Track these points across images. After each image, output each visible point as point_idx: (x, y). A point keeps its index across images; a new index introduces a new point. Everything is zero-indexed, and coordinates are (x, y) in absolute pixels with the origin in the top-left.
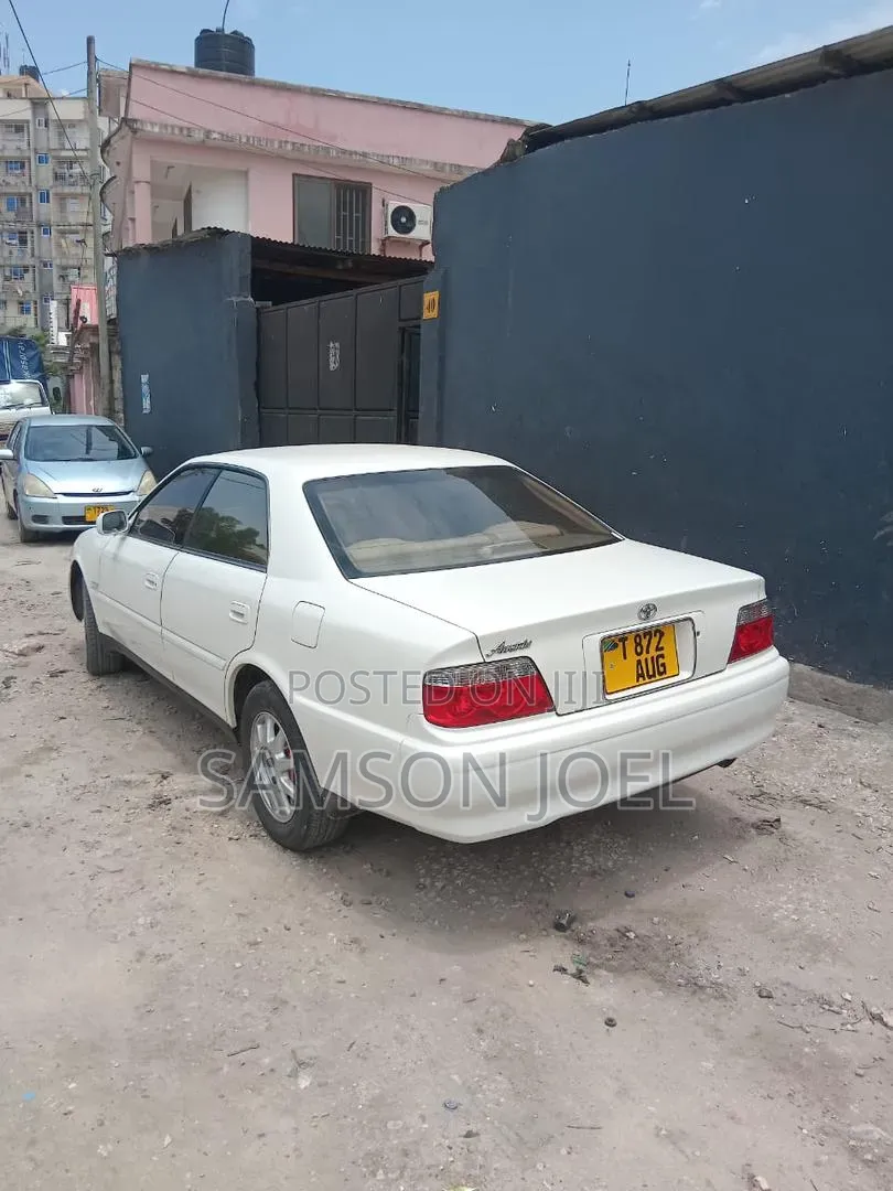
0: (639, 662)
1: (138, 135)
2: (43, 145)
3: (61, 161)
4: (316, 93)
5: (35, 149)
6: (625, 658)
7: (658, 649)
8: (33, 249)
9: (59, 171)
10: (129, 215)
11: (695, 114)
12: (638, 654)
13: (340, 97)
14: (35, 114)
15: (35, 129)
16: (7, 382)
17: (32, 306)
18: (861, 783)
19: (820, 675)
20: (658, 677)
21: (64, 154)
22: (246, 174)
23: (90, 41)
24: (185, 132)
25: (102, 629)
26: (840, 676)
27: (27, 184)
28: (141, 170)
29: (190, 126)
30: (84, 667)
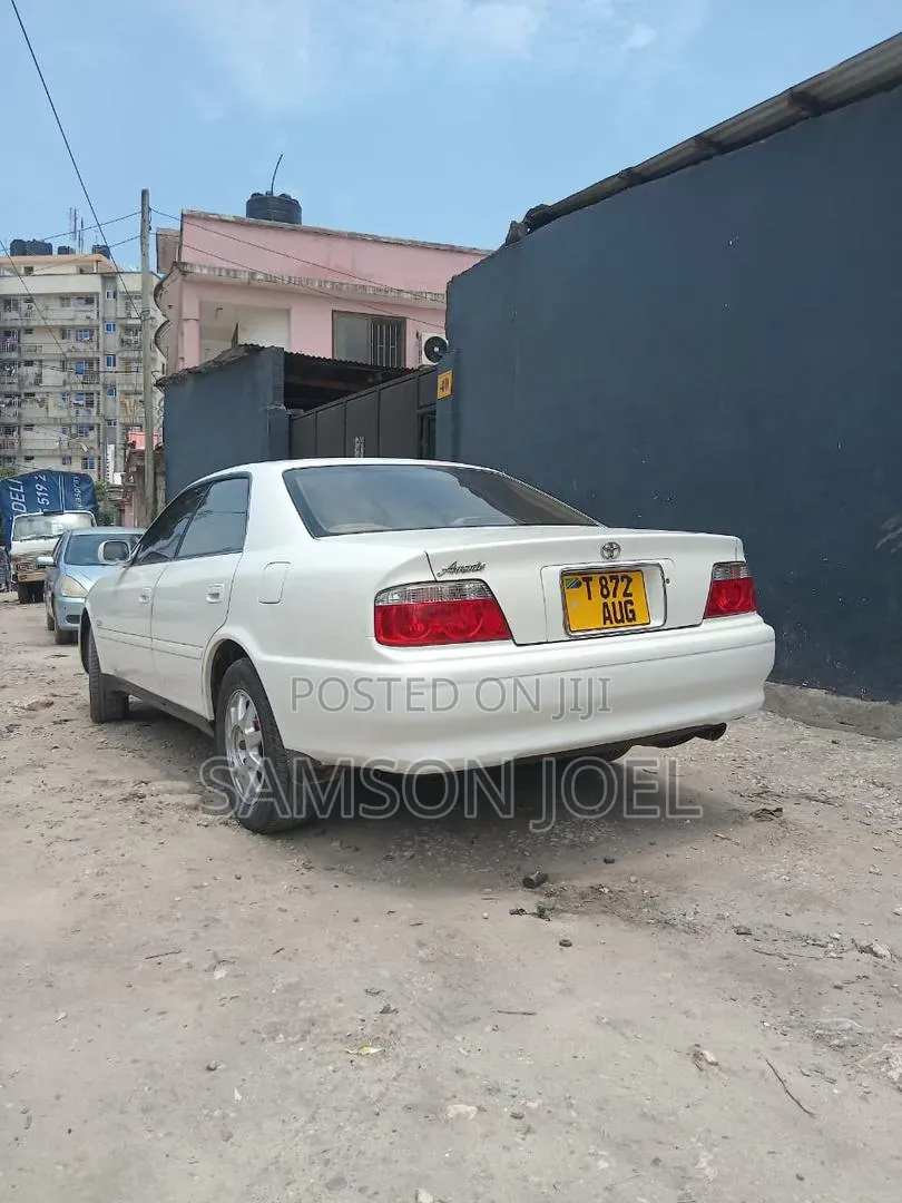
0: (605, 605)
1: (189, 276)
2: (111, 314)
3: (127, 329)
4: (353, 237)
5: (103, 318)
6: (590, 598)
7: (625, 594)
8: (98, 410)
9: (125, 337)
10: (180, 355)
11: (679, 172)
12: (606, 597)
13: (376, 240)
14: (104, 286)
15: (105, 301)
16: (61, 513)
17: (96, 462)
18: (874, 783)
19: (835, 698)
20: (626, 623)
21: (130, 322)
22: (288, 312)
23: (144, 193)
24: (232, 274)
25: (104, 670)
26: (856, 696)
27: (95, 349)
28: (191, 308)
29: (235, 267)
30: (89, 718)
